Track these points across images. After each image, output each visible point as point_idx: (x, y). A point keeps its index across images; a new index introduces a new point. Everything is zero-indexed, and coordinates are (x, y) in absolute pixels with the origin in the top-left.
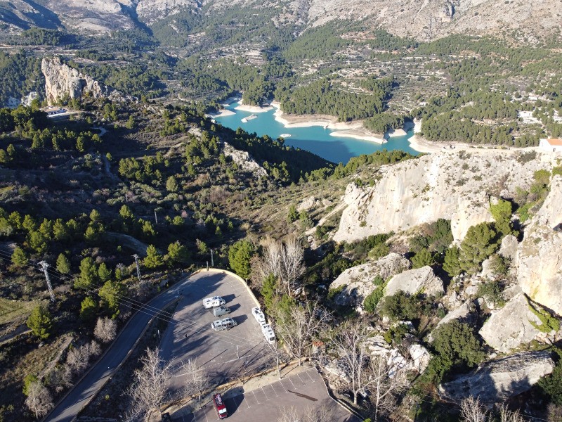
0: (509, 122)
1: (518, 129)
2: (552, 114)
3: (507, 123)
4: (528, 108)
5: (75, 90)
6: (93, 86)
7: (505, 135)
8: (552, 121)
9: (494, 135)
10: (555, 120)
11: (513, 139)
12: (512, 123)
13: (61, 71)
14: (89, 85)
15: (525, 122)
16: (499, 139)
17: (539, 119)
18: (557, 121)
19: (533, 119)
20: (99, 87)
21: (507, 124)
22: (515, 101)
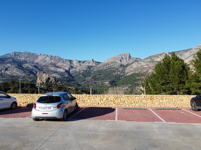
5: (46, 81)
6: (52, 80)
13: (43, 76)
14: (51, 79)
20: (54, 80)
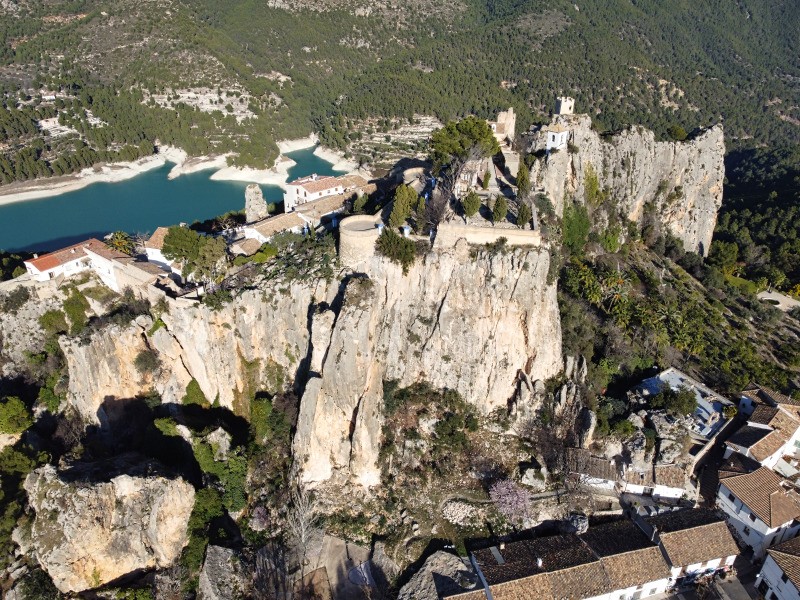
0: (31, 140)
1: (49, 148)
2: (85, 115)
3: (28, 142)
4: (48, 113)
7: (33, 162)
8: (89, 125)
9: (17, 167)
10: (93, 123)
11: (48, 164)
12: (35, 141)
15: (54, 134)
16: (27, 169)
17: (70, 127)
18: (95, 125)
19: (63, 128)
21: (29, 144)
22: (24, 106)
